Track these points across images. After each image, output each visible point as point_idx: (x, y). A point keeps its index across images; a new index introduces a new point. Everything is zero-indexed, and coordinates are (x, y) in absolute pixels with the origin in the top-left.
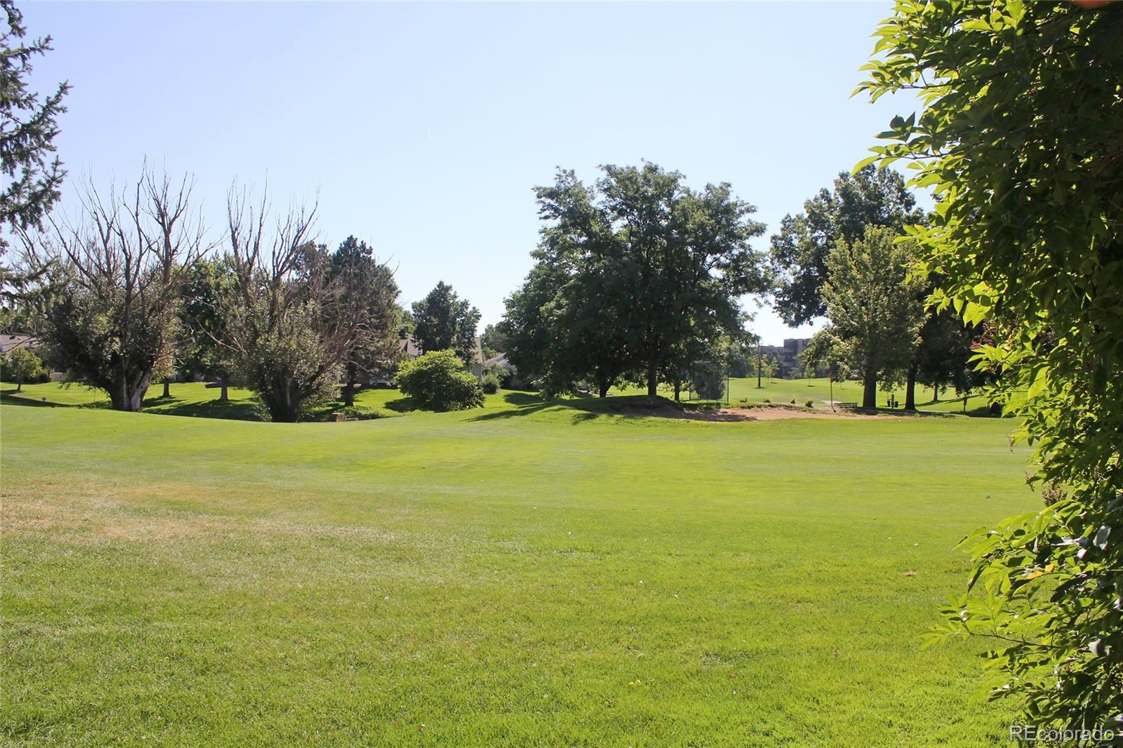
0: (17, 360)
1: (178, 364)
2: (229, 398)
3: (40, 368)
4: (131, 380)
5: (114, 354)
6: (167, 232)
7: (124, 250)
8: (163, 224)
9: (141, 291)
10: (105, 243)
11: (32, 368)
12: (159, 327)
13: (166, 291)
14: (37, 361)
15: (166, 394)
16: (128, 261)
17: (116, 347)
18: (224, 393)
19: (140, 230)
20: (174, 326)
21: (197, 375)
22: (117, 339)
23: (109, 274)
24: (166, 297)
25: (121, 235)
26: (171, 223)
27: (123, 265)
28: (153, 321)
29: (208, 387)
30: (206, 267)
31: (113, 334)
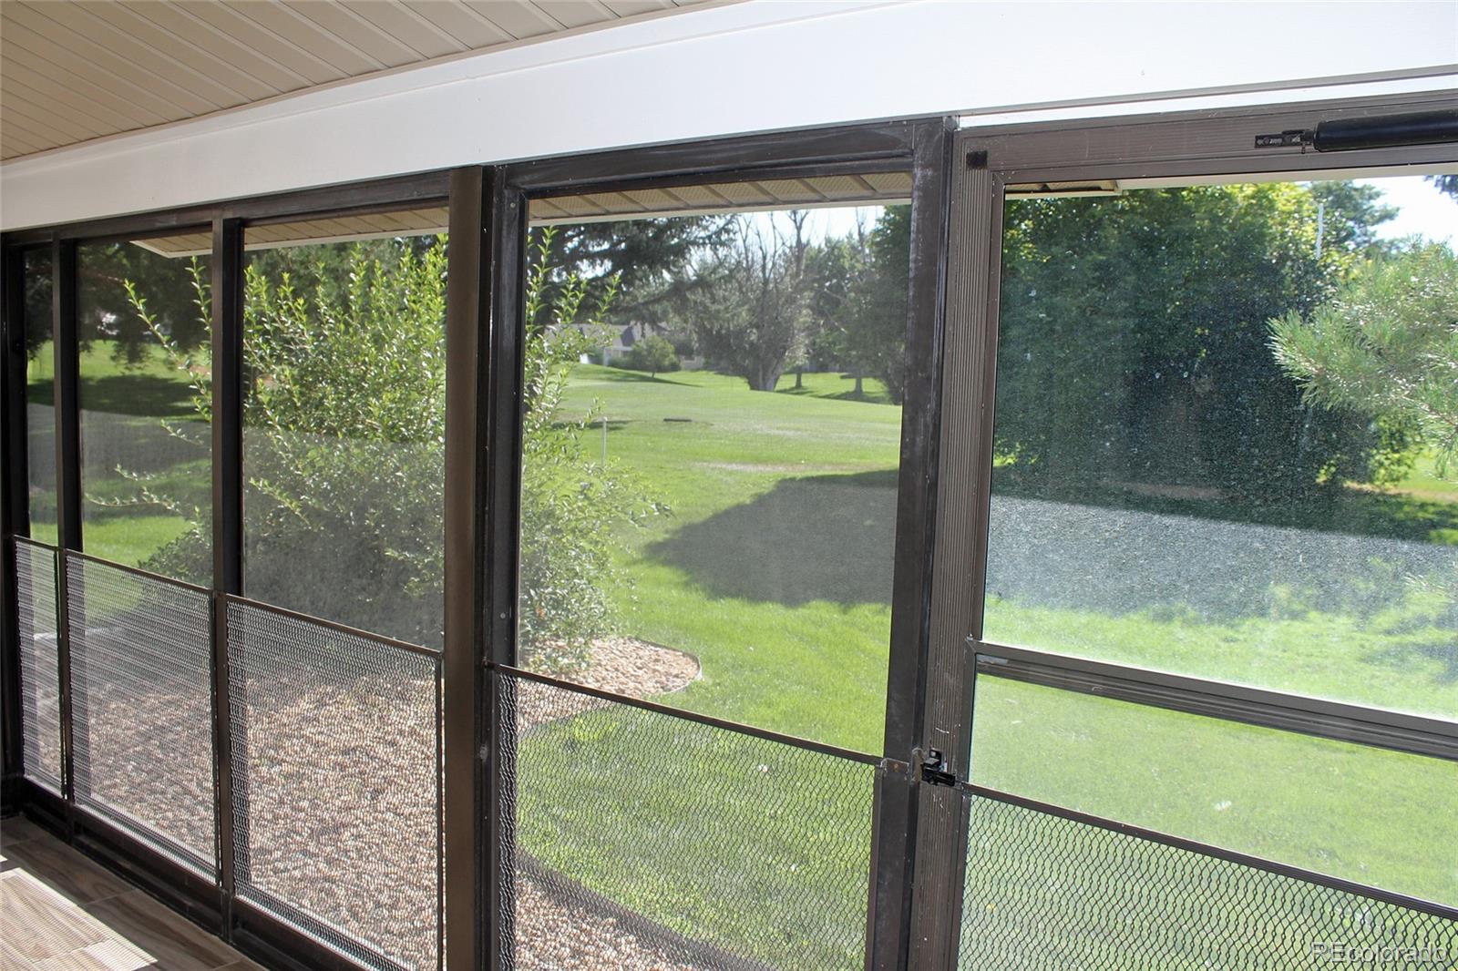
0: (652, 347)
1: (808, 353)
2: (864, 390)
3: (672, 356)
4: (765, 370)
5: (752, 344)
6: (799, 228)
7: (761, 248)
8: (795, 221)
9: (776, 287)
10: (744, 241)
11: (665, 356)
12: (791, 320)
13: (798, 284)
14: (670, 348)
15: (799, 385)
16: (764, 258)
17: (753, 337)
18: (859, 385)
19: (774, 227)
20: (805, 317)
21: (831, 365)
22: (754, 331)
23: (748, 269)
24: (798, 289)
25: (758, 235)
26: (802, 220)
27: (760, 261)
28: (787, 313)
29: (843, 377)
30: (840, 249)
31: (752, 325)
